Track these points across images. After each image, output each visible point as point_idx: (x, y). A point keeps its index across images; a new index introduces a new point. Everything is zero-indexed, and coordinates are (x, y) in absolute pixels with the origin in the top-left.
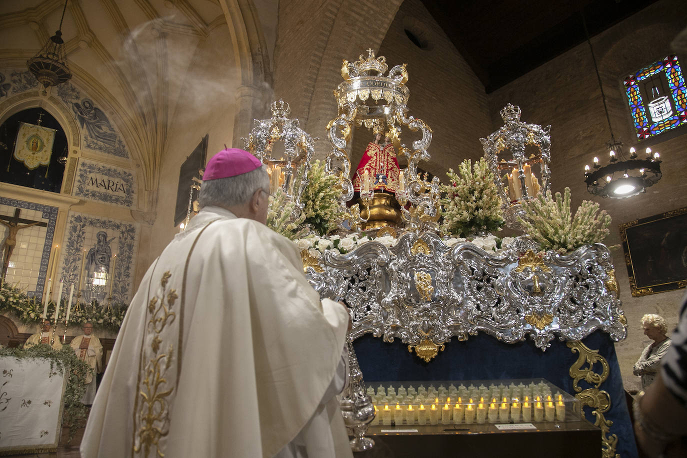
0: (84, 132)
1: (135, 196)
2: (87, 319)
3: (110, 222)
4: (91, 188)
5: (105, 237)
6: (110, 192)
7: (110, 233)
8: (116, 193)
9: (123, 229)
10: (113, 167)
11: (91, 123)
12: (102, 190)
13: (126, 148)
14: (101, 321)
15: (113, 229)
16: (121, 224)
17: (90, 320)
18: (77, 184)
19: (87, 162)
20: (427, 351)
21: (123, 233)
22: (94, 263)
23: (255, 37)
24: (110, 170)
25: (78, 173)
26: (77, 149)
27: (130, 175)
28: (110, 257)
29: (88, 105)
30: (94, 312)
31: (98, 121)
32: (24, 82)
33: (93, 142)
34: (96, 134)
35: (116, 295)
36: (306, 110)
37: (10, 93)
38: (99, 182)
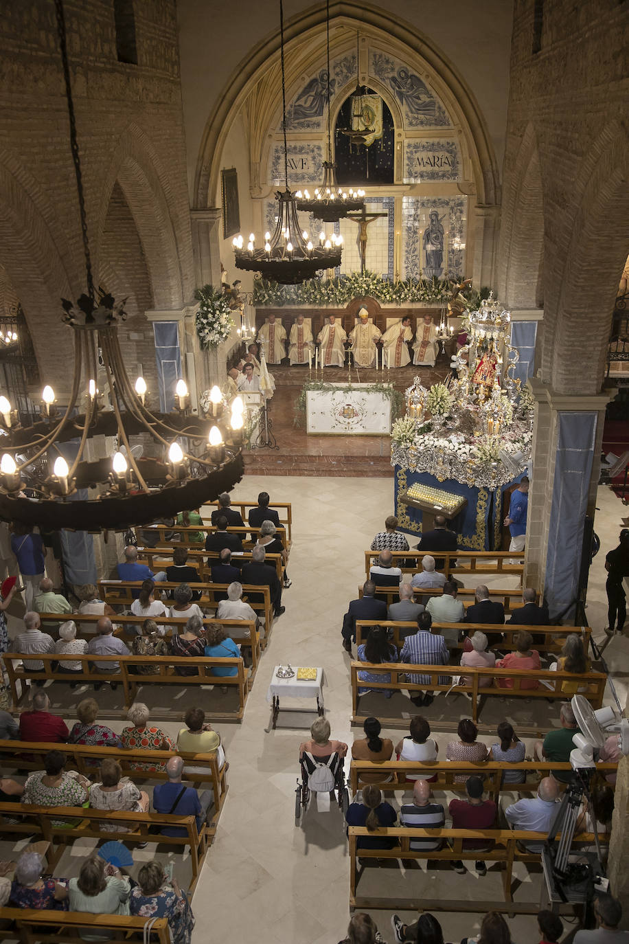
0: (404, 109)
1: (460, 167)
2: (428, 296)
3: (439, 200)
4: (419, 169)
5: (436, 215)
6: (436, 168)
7: (441, 211)
8: (442, 169)
9: (452, 204)
10: (436, 140)
11: (410, 96)
12: (429, 168)
13: (447, 113)
14: (439, 297)
15: (443, 207)
16: (450, 200)
17: (430, 297)
18: (406, 168)
19: (413, 141)
20: (441, 480)
21: (452, 208)
22: (430, 242)
23: (485, 155)
24: (433, 145)
25: (406, 156)
26: (401, 131)
27: (453, 144)
28: (442, 234)
29: (403, 75)
30: (433, 289)
31: (415, 91)
32: (345, 71)
33: (415, 118)
34: (417, 107)
35: (451, 269)
36: (508, 250)
37: (337, 90)
38: (425, 160)
